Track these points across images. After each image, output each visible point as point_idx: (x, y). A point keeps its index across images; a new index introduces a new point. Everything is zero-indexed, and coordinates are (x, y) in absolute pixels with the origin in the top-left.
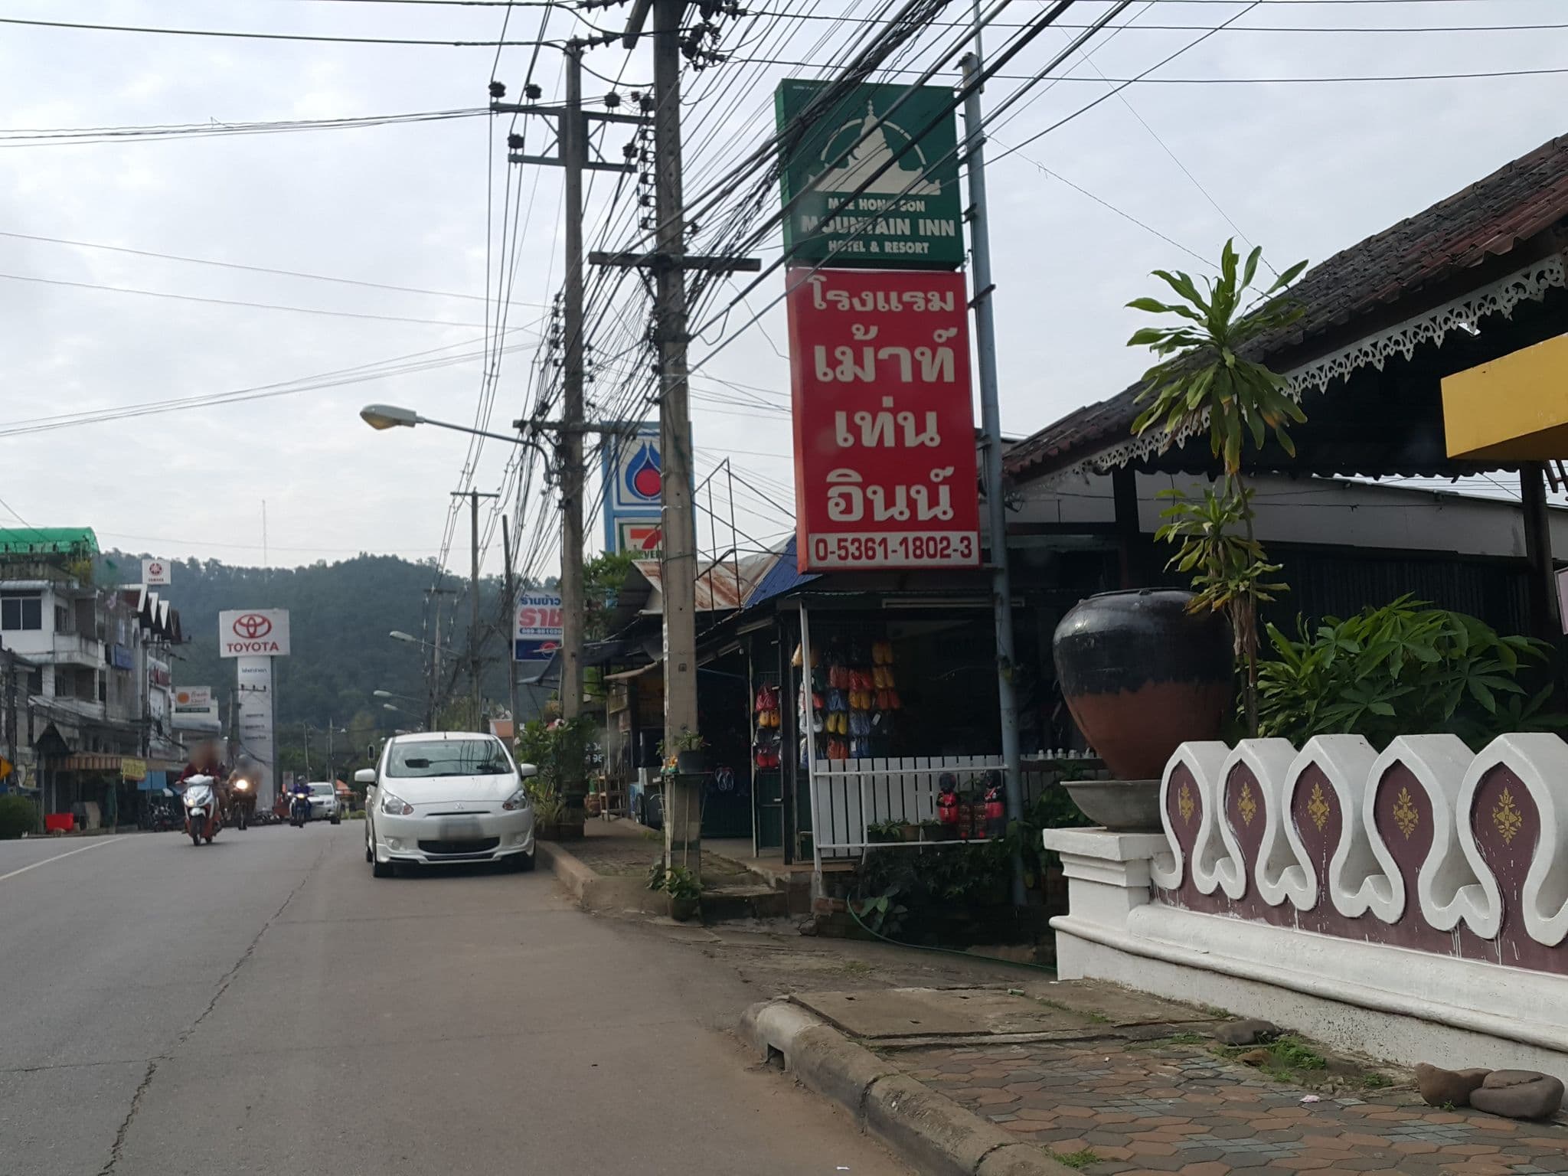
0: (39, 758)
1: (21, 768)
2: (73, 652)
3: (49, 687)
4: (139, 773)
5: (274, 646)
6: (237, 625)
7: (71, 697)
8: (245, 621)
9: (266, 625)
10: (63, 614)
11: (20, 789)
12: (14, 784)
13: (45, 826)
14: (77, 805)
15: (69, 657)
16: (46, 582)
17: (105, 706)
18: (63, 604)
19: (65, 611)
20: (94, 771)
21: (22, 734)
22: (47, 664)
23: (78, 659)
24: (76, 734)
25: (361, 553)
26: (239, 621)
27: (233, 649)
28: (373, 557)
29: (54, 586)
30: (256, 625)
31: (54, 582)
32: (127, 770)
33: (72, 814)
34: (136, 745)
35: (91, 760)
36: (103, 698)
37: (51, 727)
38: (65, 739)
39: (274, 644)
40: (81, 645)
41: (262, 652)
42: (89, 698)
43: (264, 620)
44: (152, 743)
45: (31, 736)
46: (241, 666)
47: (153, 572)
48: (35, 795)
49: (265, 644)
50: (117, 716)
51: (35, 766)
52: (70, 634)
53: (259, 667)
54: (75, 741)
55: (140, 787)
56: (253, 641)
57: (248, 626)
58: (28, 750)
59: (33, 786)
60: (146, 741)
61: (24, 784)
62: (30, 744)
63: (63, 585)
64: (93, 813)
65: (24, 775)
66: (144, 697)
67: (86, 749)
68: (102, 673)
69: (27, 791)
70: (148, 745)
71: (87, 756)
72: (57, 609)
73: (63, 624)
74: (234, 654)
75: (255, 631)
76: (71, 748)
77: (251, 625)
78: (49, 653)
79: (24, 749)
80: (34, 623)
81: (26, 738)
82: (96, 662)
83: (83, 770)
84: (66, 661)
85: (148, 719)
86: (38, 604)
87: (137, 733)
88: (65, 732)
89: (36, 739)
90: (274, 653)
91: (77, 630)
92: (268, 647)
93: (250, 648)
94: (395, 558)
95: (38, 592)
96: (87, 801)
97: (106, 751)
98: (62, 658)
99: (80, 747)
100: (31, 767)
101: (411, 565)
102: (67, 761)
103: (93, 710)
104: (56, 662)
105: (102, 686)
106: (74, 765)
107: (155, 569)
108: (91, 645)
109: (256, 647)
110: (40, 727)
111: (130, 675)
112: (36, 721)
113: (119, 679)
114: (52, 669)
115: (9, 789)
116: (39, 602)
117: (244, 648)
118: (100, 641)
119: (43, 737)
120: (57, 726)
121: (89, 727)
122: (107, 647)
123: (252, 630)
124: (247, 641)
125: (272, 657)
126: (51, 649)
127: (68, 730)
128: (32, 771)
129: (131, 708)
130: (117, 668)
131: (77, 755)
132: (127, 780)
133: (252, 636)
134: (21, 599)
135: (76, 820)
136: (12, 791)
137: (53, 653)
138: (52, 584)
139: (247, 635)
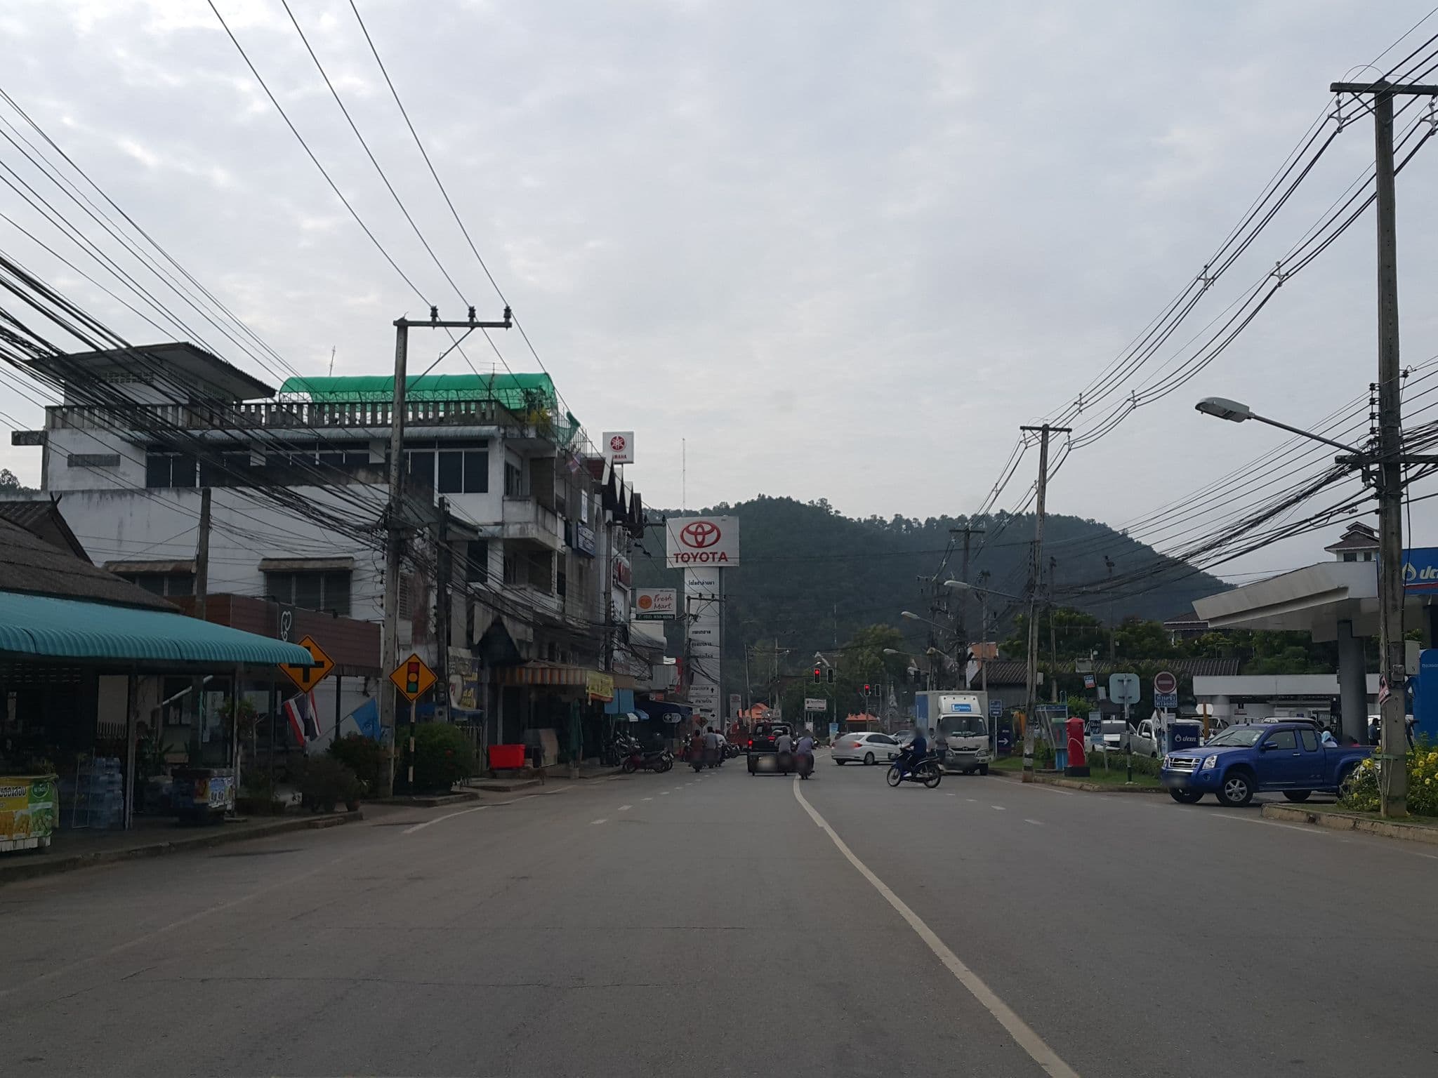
0: (481, 667)
1: (455, 679)
2: (526, 523)
3: (495, 565)
4: (606, 693)
5: (723, 557)
6: (685, 532)
7: (523, 586)
8: (693, 528)
9: (715, 534)
10: (515, 477)
11: (452, 709)
12: (443, 704)
13: (488, 763)
14: (529, 733)
15: (522, 530)
16: (494, 428)
17: (564, 601)
18: (515, 463)
19: (518, 472)
20: (551, 686)
21: (458, 632)
22: (494, 539)
23: (533, 532)
24: (529, 634)
25: (759, 495)
26: (687, 529)
27: (680, 560)
28: (770, 498)
29: (505, 434)
30: (704, 534)
31: (505, 428)
32: (593, 689)
33: (523, 746)
34: (597, 656)
35: (548, 672)
36: (561, 591)
37: (497, 623)
38: (515, 641)
39: (723, 553)
40: (537, 515)
41: (710, 563)
42: (546, 591)
43: (714, 528)
44: (616, 654)
45: (470, 635)
46: (688, 577)
47: (614, 448)
48: (476, 718)
49: (714, 554)
50: (577, 615)
51: (475, 677)
52: (524, 499)
53: (707, 580)
54: (529, 645)
55: (608, 710)
56: (701, 551)
57: (695, 534)
58: (465, 653)
59: (472, 709)
60: (610, 652)
61: (459, 704)
62: (470, 645)
63: (516, 432)
64: (550, 745)
65: (459, 690)
66: (608, 594)
67: (540, 657)
68: (562, 557)
69: (463, 713)
70: (612, 656)
71: (543, 666)
72: (508, 469)
73: (515, 489)
74: (680, 565)
75: (704, 539)
76: (523, 655)
77: (700, 534)
78: (496, 524)
79: (460, 651)
80: (479, 485)
81: (464, 636)
82: (555, 543)
83: (537, 685)
84: (518, 536)
85: (610, 622)
86: (483, 460)
87: (598, 639)
88: (517, 631)
89: (477, 639)
90: (723, 564)
91: (531, 493)
92: (717, 556)
93: (698, 560)
94: (789, 499)
95: (484, 441)
96: (540, 728)
97: (564, 660)
98: (513, 532)
99: (533, 654)
100: (469, 679)
101: (804, 506)
102: (518, 670)
103: (551, 604)
104: (505, 536)
105: (561, 576)
106: (526, 677)
107: (617, 443)
108: (549, 518)
109: (704, 556)
110: (483, 620)
111: (592, 564)
112: (478, 609)
113: (581, 568)
114: (500, 546)
115: (437, 710)
116: (486, 454)
117: (692, 560)
118: (559, 515)
119: (486, 637)
120: (505, 620)
121: (545, 626)
122: (567, 523)
123: (700, 538)
124: (695, 551)
125: (721, 568)
126: (499, 519)
127: (520, 628)
128: (470, 684)
129: (592, 608)
130: (579, 553)
131: (531, 664)
132: (593, 700)
133: (700, 545)
134: (463, 451)
135: (528, 754)
136: (441, 713)
137: (502, 524)
138: (502, 431)
139: (696, 545)
